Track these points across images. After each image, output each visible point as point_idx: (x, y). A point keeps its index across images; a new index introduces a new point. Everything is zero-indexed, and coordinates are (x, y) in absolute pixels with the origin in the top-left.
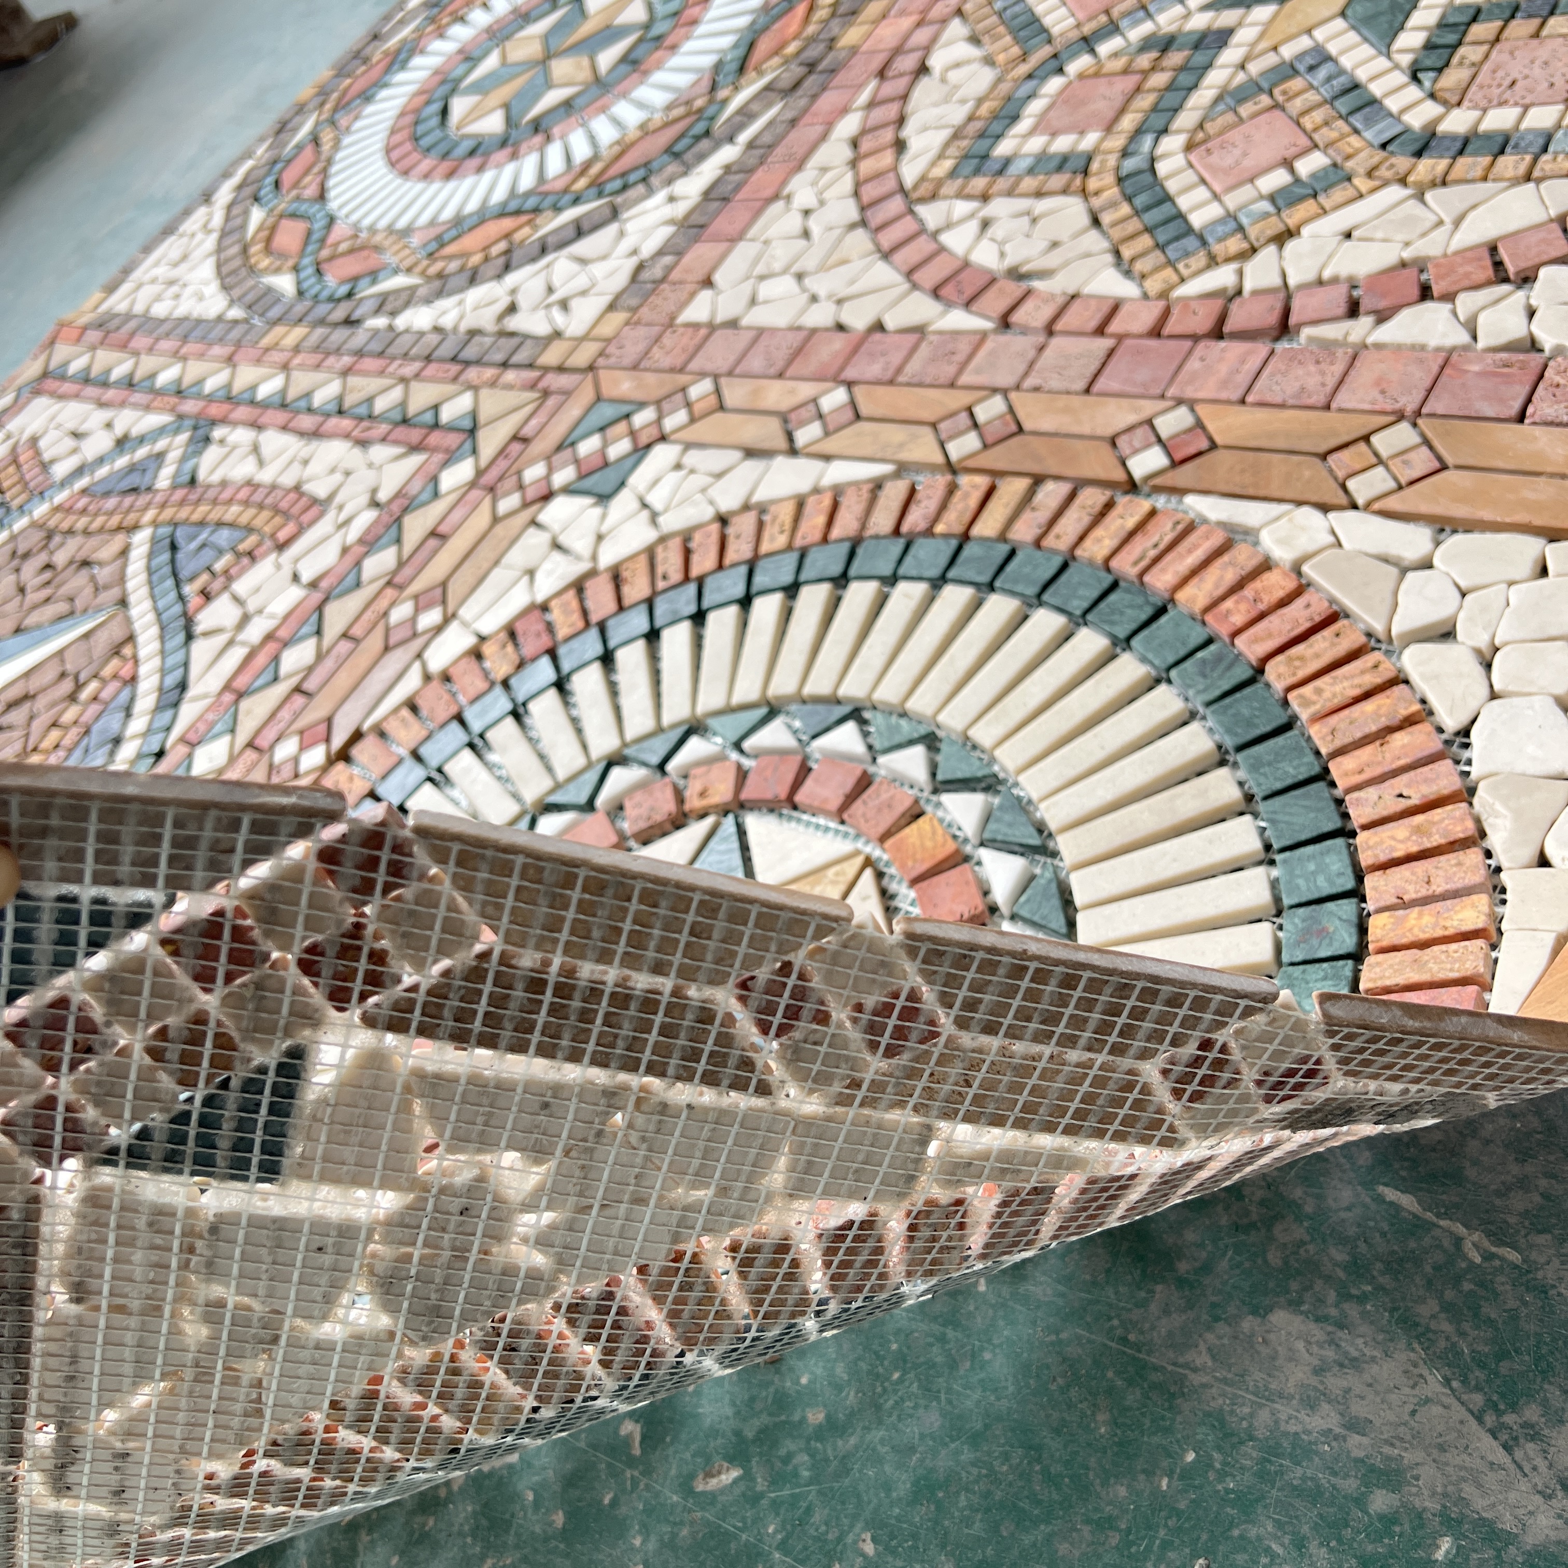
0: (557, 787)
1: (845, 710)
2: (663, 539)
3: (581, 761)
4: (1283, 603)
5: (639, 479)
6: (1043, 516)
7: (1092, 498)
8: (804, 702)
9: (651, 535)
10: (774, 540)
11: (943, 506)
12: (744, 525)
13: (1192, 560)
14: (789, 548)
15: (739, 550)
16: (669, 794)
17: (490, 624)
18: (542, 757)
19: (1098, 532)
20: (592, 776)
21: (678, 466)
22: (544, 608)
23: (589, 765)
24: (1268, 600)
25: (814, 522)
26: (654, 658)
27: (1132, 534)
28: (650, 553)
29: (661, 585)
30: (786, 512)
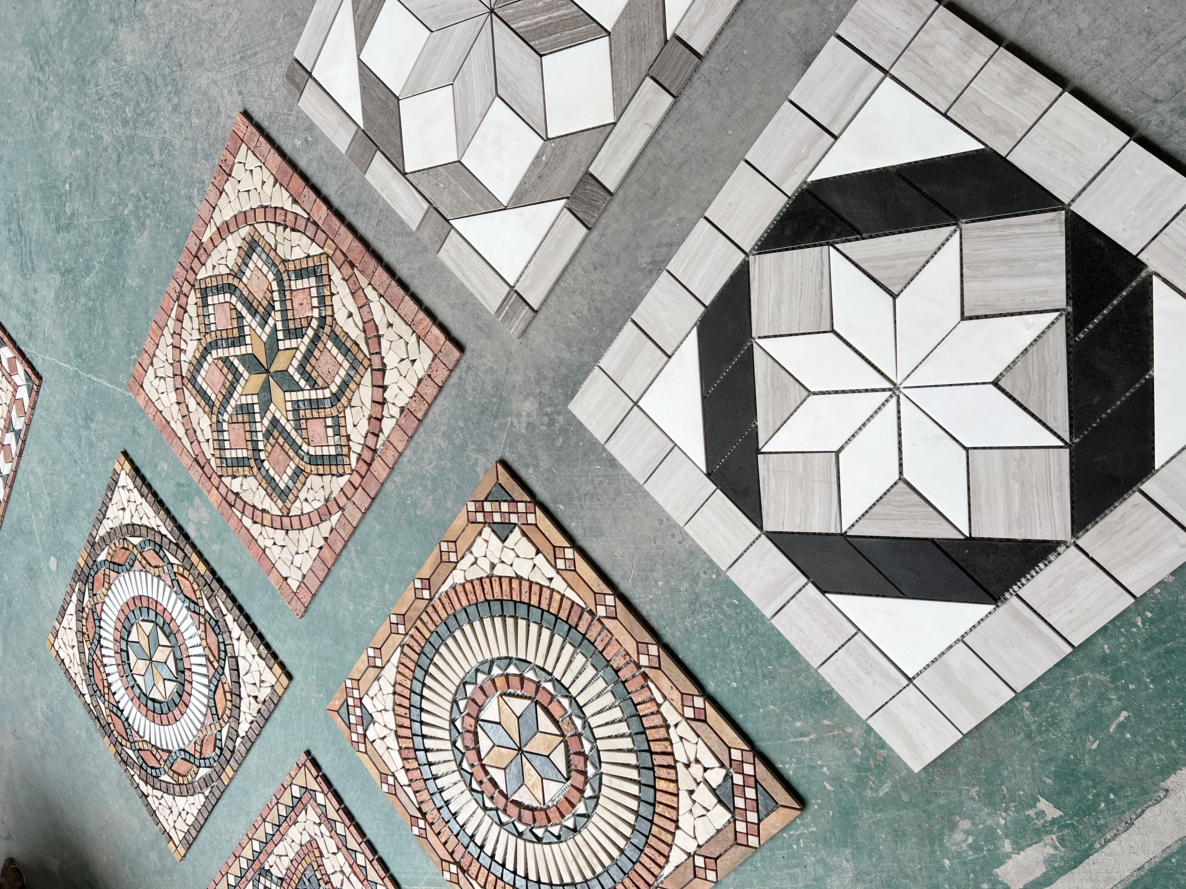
0: (455, 760)
1: (462, 686)
2: (394, 710)
3: (451, 752)
4: (474, 588)
5: (371, 710)
6: (430, 622)
7: (430, 609)
8: (456, 694)
9: (391, 713)
10: (408, 684)
11: (417, 641)
12: (399, 689)
13: (456, 599)
14: (412, 681)
15: (406, 693)
16: (468, 734)
17: (400, 763)
18: (444, 762)
19: (440, 613)
20: (456, 751)
21: (372, 698)
22: (400, 748)
23: (453, 750)
24: (472, 590)
25: (406, 672)
26: (428, 724)
27: (444, 607)
28: (396, 715)
29: (408, 716)
30: (400, 677)
